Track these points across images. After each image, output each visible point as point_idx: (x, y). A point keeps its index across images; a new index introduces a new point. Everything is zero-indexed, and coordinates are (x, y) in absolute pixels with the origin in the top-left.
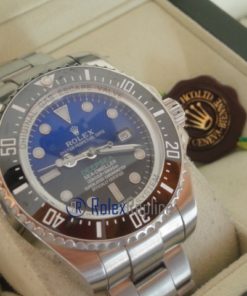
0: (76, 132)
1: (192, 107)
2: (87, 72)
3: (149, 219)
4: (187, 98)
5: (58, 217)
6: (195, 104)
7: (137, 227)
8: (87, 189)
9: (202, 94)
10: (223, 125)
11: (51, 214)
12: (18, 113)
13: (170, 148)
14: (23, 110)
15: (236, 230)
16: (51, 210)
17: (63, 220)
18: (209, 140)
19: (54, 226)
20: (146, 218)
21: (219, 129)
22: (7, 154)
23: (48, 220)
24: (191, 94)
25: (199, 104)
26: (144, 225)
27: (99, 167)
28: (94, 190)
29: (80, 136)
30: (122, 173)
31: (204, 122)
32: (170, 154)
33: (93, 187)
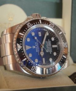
0: (34, 47)
8: (51, 53)
14: (26, 59)
28: (52, 51)
32: (53, 26)
33: (51, 51)
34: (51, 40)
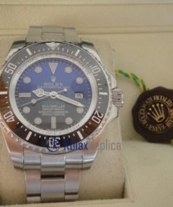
0: (53, 80)
1: (158, 105)
2: (78, 51)
4: (158, 98)
5: (12, 118)
6: (160, 104)
8: (40, 112)
9: (167, 100)
10: (168, 125)
11: (10, 114)
12: (27, 54)
13: (96, 115)
14: (30, 54)
15: (124, 184)
16: (11, 112)
17: (14, 120)
18: (156, 129)
19: (8, 121)
21: (165, 126)
22: (8, 72)
23: (6, 116)
24: (161, 97)
25: (162, 105)
27: (54, 105)
28: (43, 115)
29: (54, 84)
30: (63, 115)
31: (159, 117)
32: (94, 118)
33: (44, 113)
34: (67, 116)
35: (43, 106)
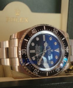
0: (52, 51)
3: (22, 54)
7: (22, 50)
8: (37, 45)
11: (35, 31)
17: (33, 33)
19: (32, 30)
20: (23, 53)
26: (21, 52)
29: (50, 51)
32: (36, 70)
34: (36, 57)
35: (40, 46)
